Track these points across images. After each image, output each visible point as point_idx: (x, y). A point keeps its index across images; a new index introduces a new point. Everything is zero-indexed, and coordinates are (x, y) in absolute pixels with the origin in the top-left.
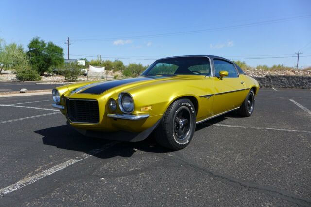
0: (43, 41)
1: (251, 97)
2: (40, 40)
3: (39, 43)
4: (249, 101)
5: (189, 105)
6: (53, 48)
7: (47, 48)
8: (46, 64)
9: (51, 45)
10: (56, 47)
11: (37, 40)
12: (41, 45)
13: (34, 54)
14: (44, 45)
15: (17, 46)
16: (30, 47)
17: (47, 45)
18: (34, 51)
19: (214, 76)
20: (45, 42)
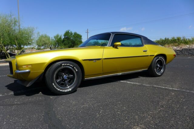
0: (71, 32)
1: (160, 62)
2: (70, 32)
3: (70, 33)
4: (158, 65)
5: (71, 65)
6: (76, 35)
7: (73, 36)
8: (73, 45)
9: (75, 34)
10: (78, 35)
11: (68, 31)
12: (70, 34)
13: (66, 39)
14: (72, 34)
15: (59, 35)
16: (65, 35)
17: (73, 34)
18: (66, 38)
19: (109, 46)
20: (73, 32)
